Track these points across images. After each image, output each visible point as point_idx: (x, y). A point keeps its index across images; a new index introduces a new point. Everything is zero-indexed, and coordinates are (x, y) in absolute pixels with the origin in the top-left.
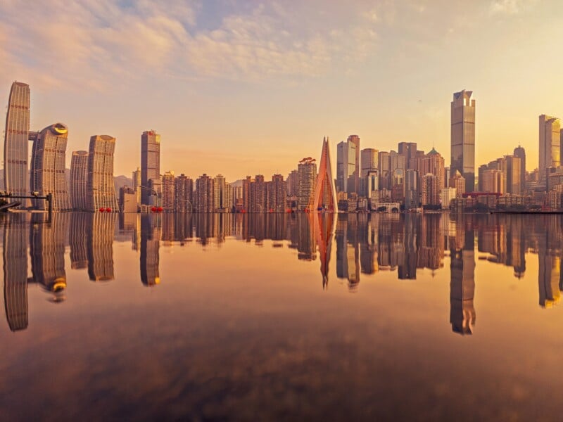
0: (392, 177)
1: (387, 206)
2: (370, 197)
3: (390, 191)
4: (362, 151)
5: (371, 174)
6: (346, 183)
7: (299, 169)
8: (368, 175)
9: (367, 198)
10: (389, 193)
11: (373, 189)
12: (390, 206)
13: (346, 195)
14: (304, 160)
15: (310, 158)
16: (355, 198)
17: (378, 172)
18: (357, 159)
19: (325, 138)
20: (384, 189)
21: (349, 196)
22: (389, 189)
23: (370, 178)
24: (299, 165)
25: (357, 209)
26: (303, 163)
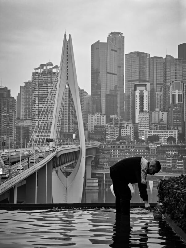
0: (168, 92)
1: (160, 134)
2: (137, 121)
3: (166, 113)
4: (126, 54)
5: (138, 88)
6: (103, 100)
7: (34, 79)
8: (135, 90)
9: (134, 122)
10: (164, 116)
11: (142, 110)
12: (164, 136)
13: (104, 118)
14: (42, 66)
15: (50, 64)
16: (117, 123)
17: (148, 85)
18: (120, 67)
19: (65, 36)
20: (157, 110)
21: (109, 120)
22: (164, 110)
23: (137, 93)
24: (34, 74)
25: (118, 140)
26: (40, 71)
